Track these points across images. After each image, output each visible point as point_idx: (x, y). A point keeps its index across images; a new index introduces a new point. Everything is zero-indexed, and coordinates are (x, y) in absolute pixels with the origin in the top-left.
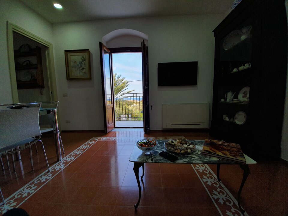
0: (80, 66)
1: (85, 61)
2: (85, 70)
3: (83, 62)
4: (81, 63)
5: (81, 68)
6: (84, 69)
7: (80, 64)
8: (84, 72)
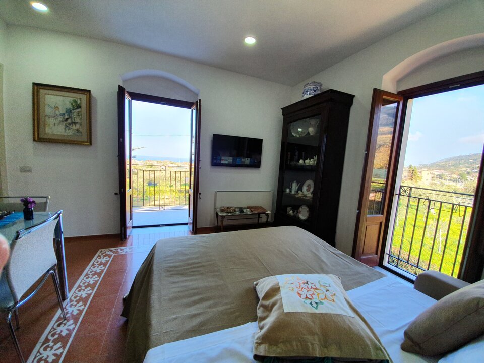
0: (66, 117)
1: (79, 110)
2: (78, 126)
3: (75, 111)
4: (69, 112)
5: (69, 121)
6: (75, 123)
7: (66, 112)
8: (77, 130)
